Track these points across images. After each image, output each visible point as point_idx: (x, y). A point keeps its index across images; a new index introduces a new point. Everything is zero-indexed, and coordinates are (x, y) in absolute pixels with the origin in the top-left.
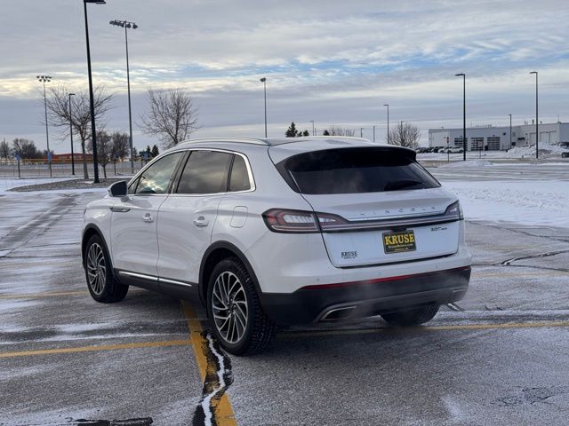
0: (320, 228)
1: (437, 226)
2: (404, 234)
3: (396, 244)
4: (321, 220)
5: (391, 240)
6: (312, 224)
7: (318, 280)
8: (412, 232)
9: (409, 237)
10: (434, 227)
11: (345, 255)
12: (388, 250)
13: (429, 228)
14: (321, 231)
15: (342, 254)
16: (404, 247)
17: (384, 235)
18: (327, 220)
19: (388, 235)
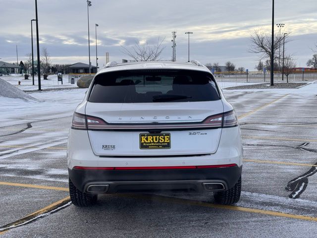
0: (87, 126)
1: (196, 131)
2: (160, 135)
3: (151, 143)
4: (89, 121)
5: (147, 139)
6: (82, 124)
7: (80, 163)
8: (169, 135)
9: (164, 138)
10: (192, 132)
11: (105, 147)
12: (143, 146)
13: (187, 132)
14: (87, 129)
15: (103, 146)
16: (158, 146)
17: (141, 135)
18: (93, 122)
19: (144, 136)
